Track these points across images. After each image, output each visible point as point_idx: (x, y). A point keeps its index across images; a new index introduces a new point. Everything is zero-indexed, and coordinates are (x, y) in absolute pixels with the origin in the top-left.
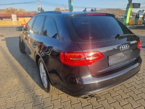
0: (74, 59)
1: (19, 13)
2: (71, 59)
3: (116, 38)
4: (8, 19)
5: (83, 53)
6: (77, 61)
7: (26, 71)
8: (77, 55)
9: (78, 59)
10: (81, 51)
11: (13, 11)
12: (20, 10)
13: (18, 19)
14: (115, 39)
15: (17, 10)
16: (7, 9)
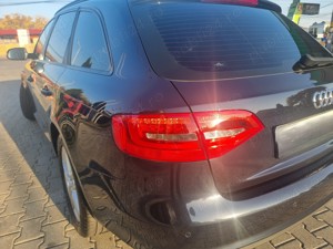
0: (163, 137)
1: (36, 27)
2: (149, 136)
3: (296, 67)
4: (9, 41)
5: (194, 115)
6: (170, 143)
7: (33, 168)
8: (171, 121)
9: (174, 138)
10: (186, 110)
11: (21, 22)
12: (38, 21)
13: (32, 41)
14: (293, 72)
15: (30, 18)
16: (7, 17)
